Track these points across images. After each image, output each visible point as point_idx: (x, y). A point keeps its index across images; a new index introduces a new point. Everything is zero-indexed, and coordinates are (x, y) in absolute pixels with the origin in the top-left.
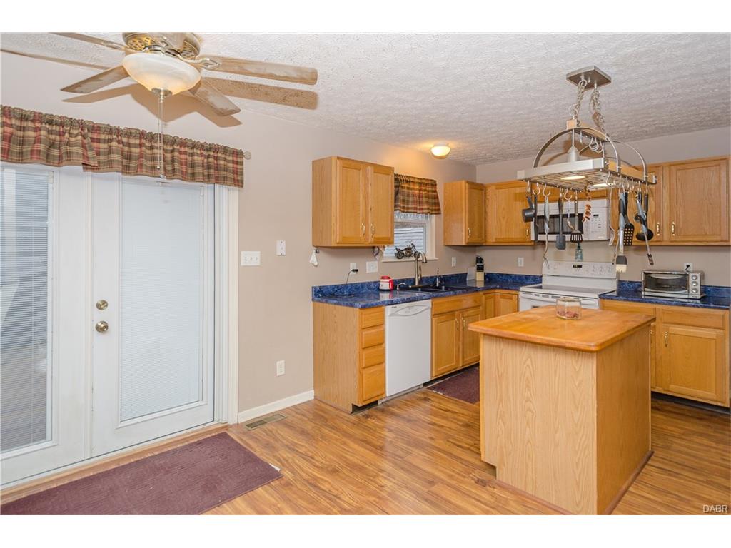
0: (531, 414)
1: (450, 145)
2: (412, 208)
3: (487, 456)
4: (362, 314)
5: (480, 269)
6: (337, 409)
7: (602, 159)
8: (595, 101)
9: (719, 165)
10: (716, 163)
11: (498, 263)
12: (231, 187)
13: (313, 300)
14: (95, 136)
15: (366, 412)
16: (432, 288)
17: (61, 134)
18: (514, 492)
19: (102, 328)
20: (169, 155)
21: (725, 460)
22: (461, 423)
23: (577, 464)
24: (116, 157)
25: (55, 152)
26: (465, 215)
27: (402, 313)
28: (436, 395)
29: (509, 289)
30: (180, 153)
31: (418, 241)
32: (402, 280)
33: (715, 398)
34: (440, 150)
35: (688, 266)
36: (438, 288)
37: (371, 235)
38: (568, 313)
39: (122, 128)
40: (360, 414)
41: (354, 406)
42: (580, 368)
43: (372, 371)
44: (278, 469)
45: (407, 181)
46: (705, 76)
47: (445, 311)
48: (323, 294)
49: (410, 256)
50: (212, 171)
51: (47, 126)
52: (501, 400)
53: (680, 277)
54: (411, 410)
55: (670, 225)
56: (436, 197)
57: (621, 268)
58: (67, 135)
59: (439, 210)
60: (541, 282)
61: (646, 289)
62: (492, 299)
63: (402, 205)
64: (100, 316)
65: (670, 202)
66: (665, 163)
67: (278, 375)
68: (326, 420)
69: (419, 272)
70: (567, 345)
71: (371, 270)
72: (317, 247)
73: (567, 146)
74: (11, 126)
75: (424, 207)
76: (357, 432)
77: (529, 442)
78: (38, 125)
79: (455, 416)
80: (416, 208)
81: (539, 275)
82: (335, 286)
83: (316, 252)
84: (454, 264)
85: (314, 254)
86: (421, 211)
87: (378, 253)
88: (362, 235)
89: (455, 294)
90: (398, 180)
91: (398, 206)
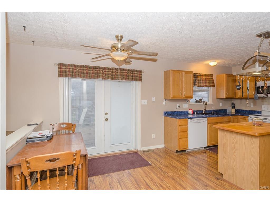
0: (235, 157)
1: (217, 61)
2: (202, 85)
3: (220, 170)
4: (179, 121)
5: (233, 107)
6: (171, 151)
7: (265, 67)
11: (241, 106)
12: (139, 81)
13: (164, 116)
14: (105, 70)
15: (181, 153)
16: (211, 114)
17: (97, 71)
18: (229, 183)
19: (107, 120)
20: (122, 74)
23: (252, 176)
24: (109, 76)
25: (96, 75)
26: (225, 87)
27: (195, 121)
28: (209, 152)
29: (244, 116)
30: (125, 73)
31: (205, 97)
32: (198, 111)
34: (213, 63)
36: (213, 114)
37: (184, 95)
38: (257, 124)
39: (111, 68)
40: (179, 153)
41: (176, 150)
42: (253, 142)
43: (183, 140)
44: (151, 163)
45: (200, 76)
47: (213, 122)
48: (167, 114)
49: (201, 102)
50: (133, 77)
51: (95, 69)
52: (225, 152)
54: (198, 155)
58: (99, 71)
59: (214, 85)
60: (261, 114)
62: (237, 119)
63: (197, 84)
64: (106, 117)
67: (153, 138)
68: (167, 153)
69: (205, 108)
70: (247, 133)
71: (185, 107)
72: (165, 99)
74: (88, 70)
75: (207, 84)
76: (177, 158)
77: (235, 167)
78: (93, 69)
79: (214, 159)
80: (204, 85)
81: (261, 111)
82: (172, 112)
84: (221, 106)
85: (164, 101)
86: (206, 86)
87: (188, 101)
88: (180, 95)
89: (218, 116)
90: (196, 75)
91: (196, 85)
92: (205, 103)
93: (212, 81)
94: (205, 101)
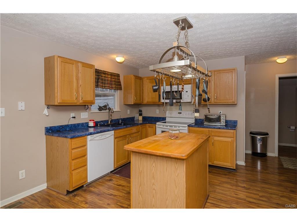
0: (155, 191)
1: (124, 57)
2: (107, 87)
4: (72, 141)
5: (141, 115)
6: (58, 193)
7: (189, 60)
8: (186, 36)
9: (232, 72)
10: (231, 71)
11: (148, 112)
13: (45, 134)
16: (118, 124)
21: (236, 194)
22: (125, 192)
26: (133, 91)
27: (97, 138)
28: (116, 177)
29: (152, 124)
31: (110, 103)
32: (101, 121)
33: (230, 166)
34: (120, 59)
35: (220, 112)
36: (120, 125)
37: (80, 99)
38: (174, 136)
40: (71, 195)
41: (67, 191)
42: (178, 167)
43: (78, 171)
45: (104, 73)
46: (231, 29)
47: (121, 135)
48: (51, 131)
49: (106, 110)
52: (141, 185)
53: (218, 117)
54: (101, 188)
55: (215, 96)
56: (120, 82)
57: (197, 115)
59: (121, 88)
60: (166, 120)
61: (205, 122)
62: (145, 128)
63: (101, 85)
65: (214, 87)
66: (213, 70)
67: (20, 179)
69: (111, 117)
70: (172, 156)
71: (83, 117)
72: (48, 105)
73: (174, 54)
75: (113, 86)
79: (123, 188)
80: (109, 87)
81: (165, 117)
82: (61, 126)
83: (48, 108)
84: (128, 113)
85: (46, 109)
86: (112, 88)
87: (88, 108)
88: (75, 99)
89: (127, 127)
90: (98, 72)
91: (99, 85)
92: (111, 111)
93: (119, 82)
94: (111, 107)
